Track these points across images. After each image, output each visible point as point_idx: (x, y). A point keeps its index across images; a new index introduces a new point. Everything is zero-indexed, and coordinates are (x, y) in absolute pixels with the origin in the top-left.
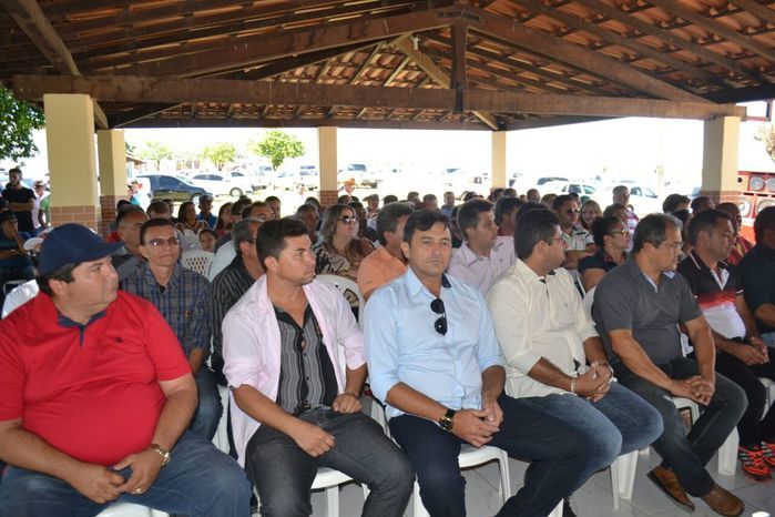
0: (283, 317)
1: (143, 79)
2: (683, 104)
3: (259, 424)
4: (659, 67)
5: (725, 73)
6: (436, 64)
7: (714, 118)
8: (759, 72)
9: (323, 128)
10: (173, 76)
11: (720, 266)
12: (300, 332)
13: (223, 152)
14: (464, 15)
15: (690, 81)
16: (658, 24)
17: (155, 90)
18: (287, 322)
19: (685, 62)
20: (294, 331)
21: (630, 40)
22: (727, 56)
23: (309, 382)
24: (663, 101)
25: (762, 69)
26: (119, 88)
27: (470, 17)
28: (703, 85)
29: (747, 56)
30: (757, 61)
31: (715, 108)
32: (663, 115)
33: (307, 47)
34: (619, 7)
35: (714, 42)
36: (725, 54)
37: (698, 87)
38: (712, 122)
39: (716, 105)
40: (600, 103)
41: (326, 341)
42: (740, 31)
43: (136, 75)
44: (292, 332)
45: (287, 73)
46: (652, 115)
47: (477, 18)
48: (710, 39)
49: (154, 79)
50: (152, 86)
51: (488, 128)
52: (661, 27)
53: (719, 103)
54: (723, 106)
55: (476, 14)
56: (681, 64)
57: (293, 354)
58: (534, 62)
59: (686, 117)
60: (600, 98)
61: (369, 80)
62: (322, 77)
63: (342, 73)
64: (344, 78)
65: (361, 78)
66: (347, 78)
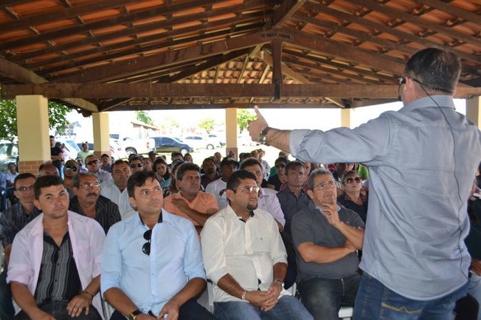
0: (47, 239)
1: (74, 85)
3: (20, 309)
6: (290, 67)
7: (472, 97)
9: (228, 109)
10: (92, 82)
12: (57, 249)
13: (206, 123)
14: (280, 35)
16: (417, 34)
17: (81, 91)
18: (50, 243)
20: (53, 249)
21: (402, 45)
22: (473, 54)
23: (55, 284)
26: (60, 91)
27: (284, 36)
28: (467, 75)
31: (472, 90)
33: (174, 61)
34: (386, 24)
35: (459, 44)
36: (472, 52)
38: (471, 100)
39: (473, 88)
41: (75, 256)
42: (474, 36)
43: (69, 82)
44: (51, 249)
45: (196, 75)
47: (289, 37)
48: (456, 43)
49: (80, 84)
50: (79, 89)
51: (338, 107)
52: (419, 36)
55: (288, 34)
57: (49, 264)
58: (350, 63)
61: (251, 78)
62: (220, 78)
63: (232, 75)
64: (234, 78)
65: (244, 78)
66: (236, 78)
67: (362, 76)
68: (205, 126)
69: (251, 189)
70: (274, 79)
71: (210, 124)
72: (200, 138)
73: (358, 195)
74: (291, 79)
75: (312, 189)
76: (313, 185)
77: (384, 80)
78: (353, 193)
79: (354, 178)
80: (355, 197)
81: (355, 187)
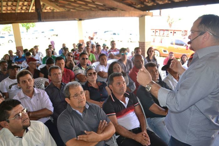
2: (130, 12)
5: (145, 1)
7: (142, 17)
9: (14, 24)
11: (125, 95)
15: (134, 3)
24: (123, 11)
28: (138, 5)
31: (142, 13)
32: (124, 16)
37: (137, 5)
40: (99, 13)
46: (119, 16)
53: (143, 11)
54: (145, 12)
59: (132, 16)
60: (99, 12)
61: (25, 6)
62: (4, 6)
63: (12, 4)
64: (14, 6)
65: (20, 6)
66: (15, 6)
67: (87, 4)
68: (6, 29)
69: (21, 114)
70: (36, 9)
71: (9, 28)
72: (4, 37)
73: (95, 82)
74: (48, 6)
75: (69, 98)
76: (70, 95)
77: (98, 6)
78: (93, 81)
79: (92, 73)
80: (94, 84)
81: (93, 78)
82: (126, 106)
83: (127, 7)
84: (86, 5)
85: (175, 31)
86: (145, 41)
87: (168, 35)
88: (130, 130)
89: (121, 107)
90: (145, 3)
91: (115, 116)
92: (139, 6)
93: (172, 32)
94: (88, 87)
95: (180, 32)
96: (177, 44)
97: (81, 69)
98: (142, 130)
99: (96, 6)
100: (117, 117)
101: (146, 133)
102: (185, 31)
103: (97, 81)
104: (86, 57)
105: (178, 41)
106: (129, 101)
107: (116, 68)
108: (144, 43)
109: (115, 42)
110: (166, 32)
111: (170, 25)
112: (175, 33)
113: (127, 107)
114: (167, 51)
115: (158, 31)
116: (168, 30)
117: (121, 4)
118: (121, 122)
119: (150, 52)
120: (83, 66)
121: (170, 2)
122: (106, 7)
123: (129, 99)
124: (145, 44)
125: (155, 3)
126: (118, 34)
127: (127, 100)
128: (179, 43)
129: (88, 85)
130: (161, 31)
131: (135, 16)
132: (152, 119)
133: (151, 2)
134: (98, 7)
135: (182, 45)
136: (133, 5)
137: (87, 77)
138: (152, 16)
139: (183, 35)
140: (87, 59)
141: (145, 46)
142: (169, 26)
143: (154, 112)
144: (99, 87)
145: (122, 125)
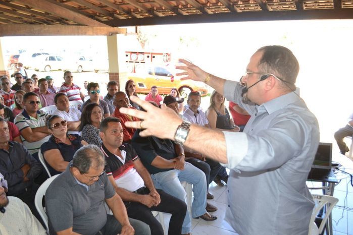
2: (95, 28)
4: (80, 6)
5: (115, 12)
7: (111, 35)
8: (131, 11)
11: (121, 148)
15: (98, 14)
19: (94, 4)
22: (114, 3)
24: (83, 27)
25: (132, 10)
29: (124, 4)
30: (130, 6)
32: (85, 34)
36: (114, 1)
37: (102, 17)
38: (110, 37)
39: (112, 28)
46: (78, 34)
53: (113, 27)
54: (115, 28)
56: (92, 5)
59: (97, 34)
73: (65, 136)
78: (62, 135)
79: (60, 122)
80: (64, 139)
81: (63, 130)
82: (123, 162)
83: (90, 20)
84: (14, 12)
85: (153, 55)
86: (118, 71)
87: (144, 60)
88: (134, 192)
89: (119, 164)
90: (115, 15)
91: (112, 176)
92: (104, 19)
93: (150, 55)
94: (57, 144)
95: (161, 55)
96: (157, 74)
97: (29, 119)
98: (150, 190)
99: (32, 15)
100: (114, 177)
101: (157, 192)
102: (168, 54)
103: (67, 135)
104: (36, 99)
105: (159, 68)
106: (127, 155)
107: (95, 113)
108: (117, 74)
109: (72, 74)
110: (141, 57)
111: (143, 44)
112: (154, 57)
113: (125, 163)
114: (144, 84)
115: (129, 54)
116: (142, 53)
117: (80, 15)
118: (120, 184)
119: (131, 86)
120: (32, 114)
121: (151, 16)
122: (49, 17)
123: (126, 152)
124: (119, 75)
125: (129, 16)
126: (59, 60)
127: (124, 153)
128: (160, 71)
129: (55, 141)
130: (133, 55)
131: (101, 34)
132: (156, 175)
133: (124, 14)
134: (34, 16)
135: (166, 75)
136: (96, 17)
137: (52, 130)
138: (126, 34)
139: (165, 60)
140: (38, 102)
141: (120, 78)
142: (141, 47)
143: (158, 167)
144: (72, 142)
145: (123, 187)
